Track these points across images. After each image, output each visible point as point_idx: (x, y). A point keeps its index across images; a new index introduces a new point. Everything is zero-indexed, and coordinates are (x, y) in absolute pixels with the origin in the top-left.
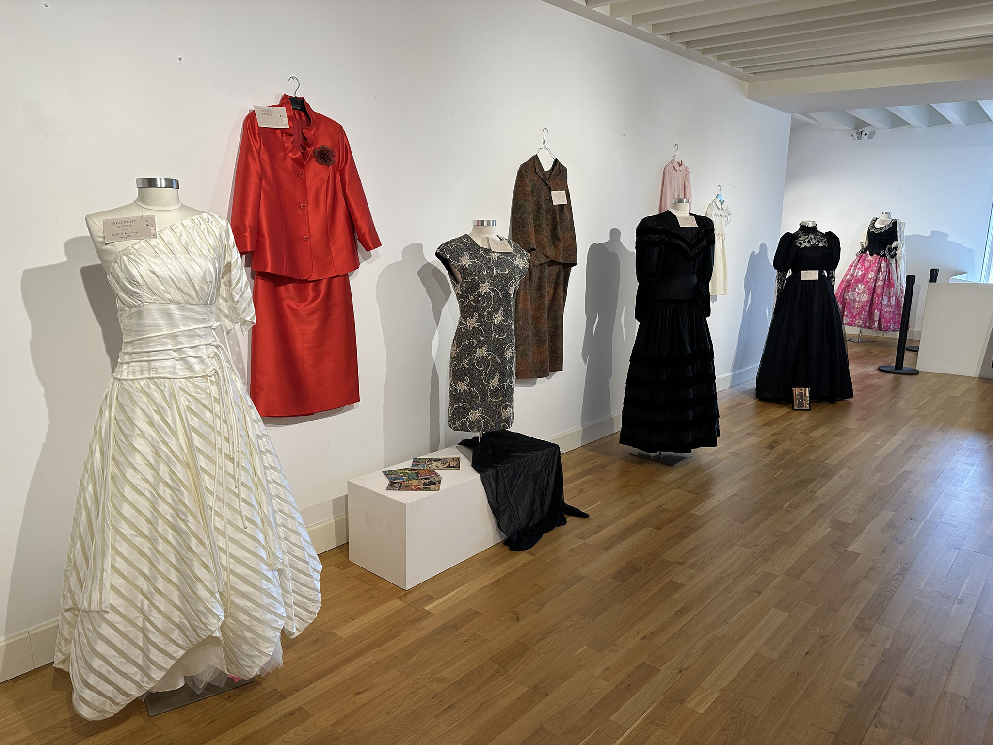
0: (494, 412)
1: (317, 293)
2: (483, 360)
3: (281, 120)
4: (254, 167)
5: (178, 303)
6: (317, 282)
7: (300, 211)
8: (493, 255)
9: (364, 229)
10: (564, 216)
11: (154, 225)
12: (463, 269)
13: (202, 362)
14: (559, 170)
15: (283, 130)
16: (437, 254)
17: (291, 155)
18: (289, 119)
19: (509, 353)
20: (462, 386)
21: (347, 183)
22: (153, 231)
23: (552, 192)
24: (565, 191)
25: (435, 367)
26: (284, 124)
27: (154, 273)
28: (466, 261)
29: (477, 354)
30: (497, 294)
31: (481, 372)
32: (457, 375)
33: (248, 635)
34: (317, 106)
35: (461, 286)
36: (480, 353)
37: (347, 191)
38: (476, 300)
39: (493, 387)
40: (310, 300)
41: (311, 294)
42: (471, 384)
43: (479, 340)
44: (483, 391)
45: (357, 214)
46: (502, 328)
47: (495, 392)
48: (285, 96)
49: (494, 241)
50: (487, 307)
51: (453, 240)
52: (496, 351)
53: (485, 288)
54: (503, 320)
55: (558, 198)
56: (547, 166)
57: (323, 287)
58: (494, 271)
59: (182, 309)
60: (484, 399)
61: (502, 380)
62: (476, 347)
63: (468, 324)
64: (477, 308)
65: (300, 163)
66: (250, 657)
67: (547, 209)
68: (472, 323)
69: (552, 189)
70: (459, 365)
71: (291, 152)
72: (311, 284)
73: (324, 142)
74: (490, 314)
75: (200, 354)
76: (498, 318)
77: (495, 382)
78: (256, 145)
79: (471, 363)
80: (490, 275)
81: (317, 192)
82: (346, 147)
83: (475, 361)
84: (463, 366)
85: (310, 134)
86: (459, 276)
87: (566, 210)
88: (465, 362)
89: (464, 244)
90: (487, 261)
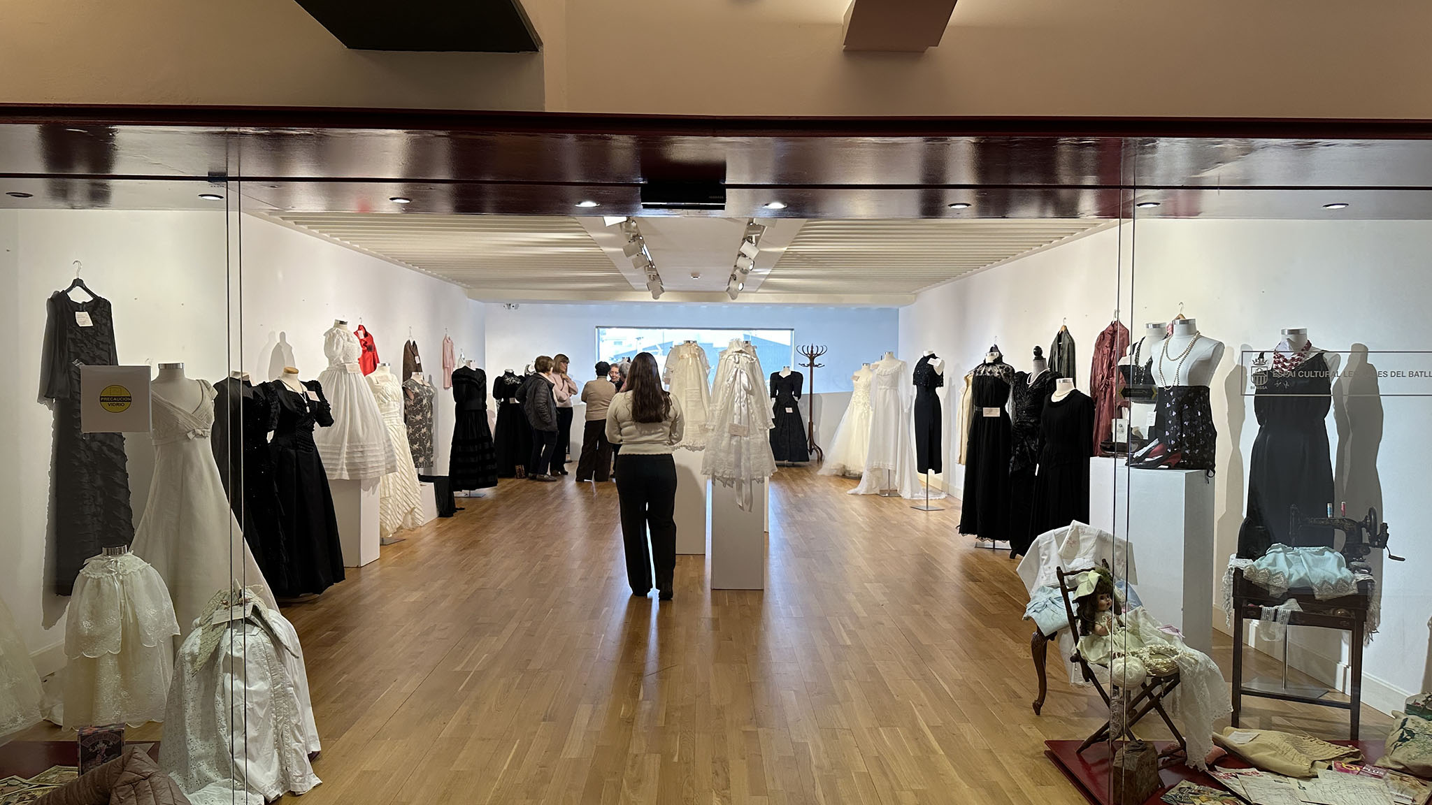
0: (428, 458)
2: (424, 434)
12: (416, 395)
20: (416, 446)
23: (414, 354)
24: (418, 355)
29: (421, 432)
30: (429, 404)
31: (424, 440)
32: (412, 442)
38: (421, 407)
39: (428, 447)
42: (419, 445)
43: (422, 425)
44: (424, 448)
46: (430, 419)
47: (428, 449)
48: (359, 326)
50: (425, 410)
52: (429, 430)
53: (425, 402)
55: (416, 359)
60: (425, 452)
64: (421, 411)
68: (419, 417)
69: (414, 352)
74: (426, 413)
76: (429, 415)
77: (429, 444)
86: (412, 397)
87: (420, 365)
88: (417, 435)
89: (413, 383)
90: (424, 390)
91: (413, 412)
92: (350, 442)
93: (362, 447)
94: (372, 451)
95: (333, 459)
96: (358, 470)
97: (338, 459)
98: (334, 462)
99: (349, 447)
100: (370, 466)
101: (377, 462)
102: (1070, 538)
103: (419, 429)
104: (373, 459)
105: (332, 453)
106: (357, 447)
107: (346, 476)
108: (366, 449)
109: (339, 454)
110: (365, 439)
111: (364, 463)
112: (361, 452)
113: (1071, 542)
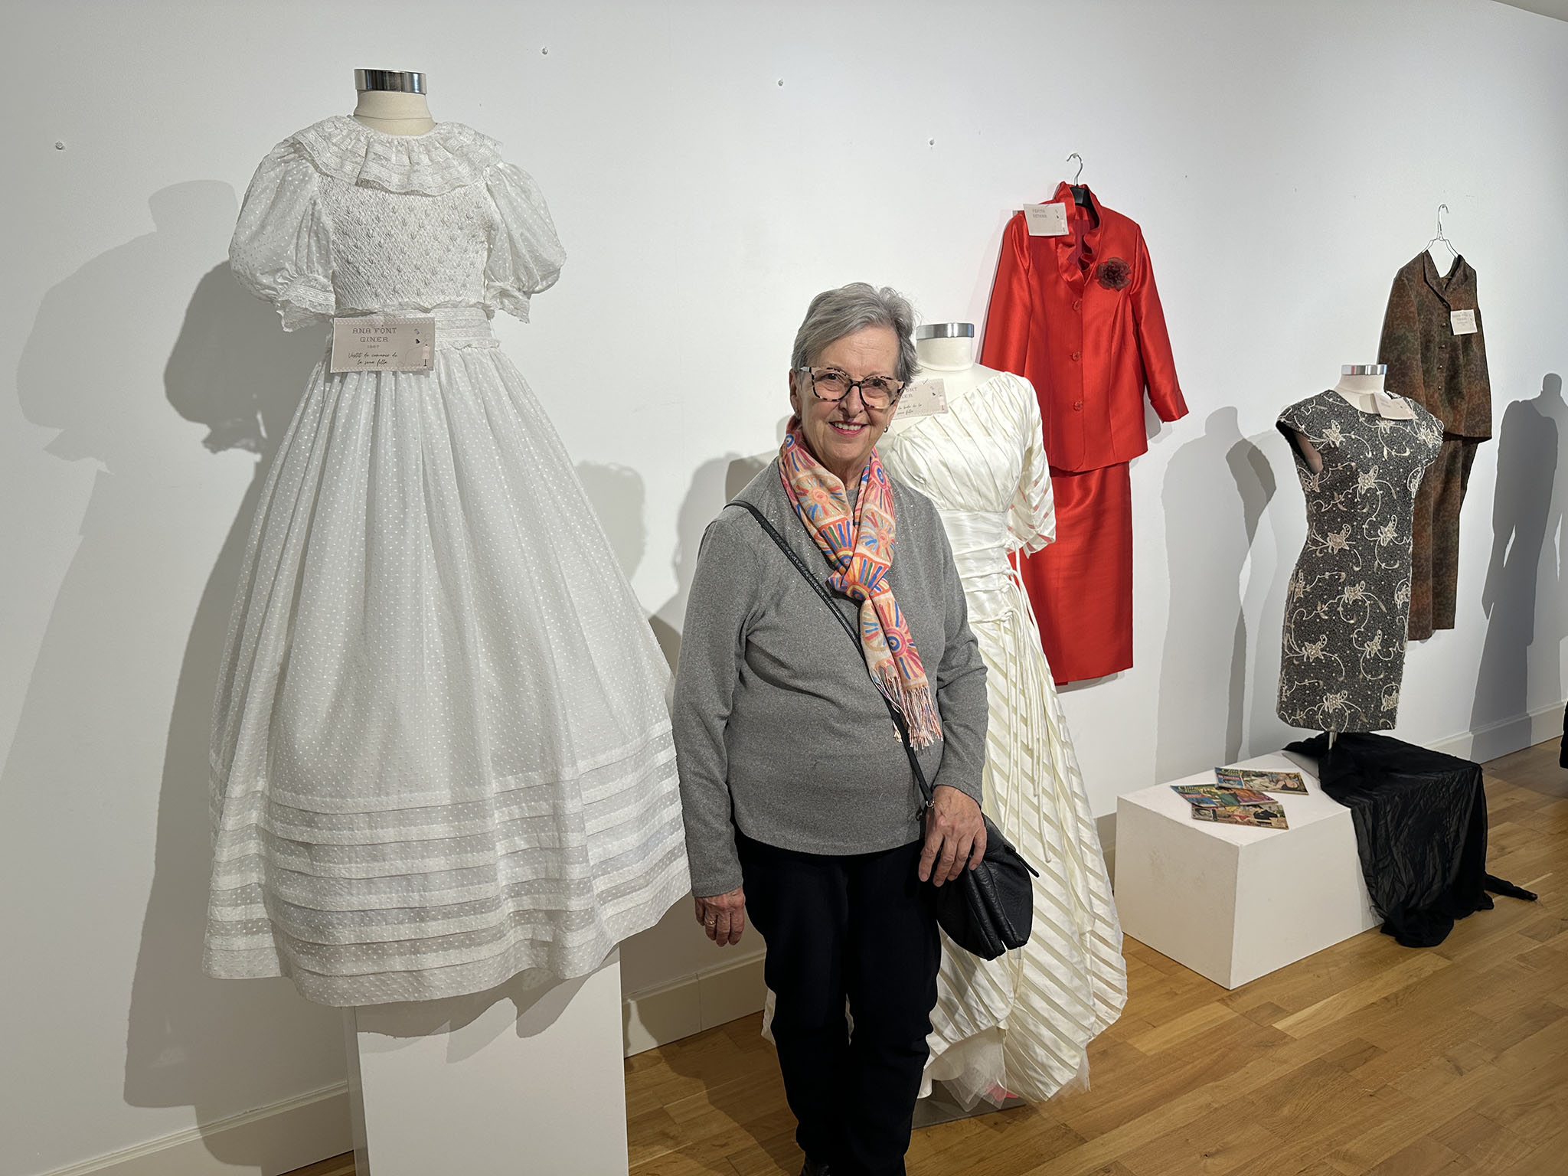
0: (1366, 697)
1: (1086, 491)
2: (1356, 607)
3: (1055, 223)
4: (1020, 294)
5: (970, 509)
6: (1086, 473)
7: (1070, 364)
8: (1382, 425)
9: (1165, 389)
10: (1471, 354)
11: (942, 394)
13: (994, 599)
14: (1463, 273)
15: (1059, 239)
16: (1280, 426)
17: (1065, 276)
18: (1070, 219)
19: (1402, 596)
21: (1144, 316)
22: (942, 403)
23: (1451, 312)
24: (1473, 310)
25: (1241, 616)
26: (1062, 228)
27: (945, 465)
28: (1334, 435)
29: (1345, 596)
30: (1388, 492)
31: (1351, 628)
33: (1045, 1032)
34: (1106, 199)
35: (1321, 478)
36: (1351, 594)
37: (1143, 328)
38: (1351, 503)
39: (1370, 655)
40: (1073, 504)
41: (1077, 494)
42: (1330, 648)
43: (1350, 572)
45: (1156, 365)
46: (1391, 552)
47: (1374, 665)
48: (1063, 186)
49: (1383, 400)
50: (1369, 515)
51: (1309, 401)
52: (1380, 592)
53: (1367, 482)
54: (1396, 538)
55: (1461, 323)
56: (1443, 269)
57: (1094, 482)
58: (1385, 453)
59: (974, 519)
61: (1386, 644)
62: (1343, 585)
63: (1330, 544)
65: (1078, 289)
66: (1043, 1066)
67: (1440, 342)
68: (1337, 542)
69: (1452, 308)
70: (1309, 613)
71: (1065, 271)
72: (1077, 478)
73: (1112, 254)
74: (1375, 526)
75: (991, 587)
76: (1387, 534)
77: (1373, 647)
78: (1024, 263)
79: (1332, 611)
80: (1376, 459)
81: (1098, 331)
82: (1144, 259)
83: (1340, 609)
84: (1318, 616)
85: (1093, 242)
86: (1318, 462)
87: (1473, 343)
88: (1322, 609)
89: (1330, 406)
90: (1373, 436)
91: (1321, 520)
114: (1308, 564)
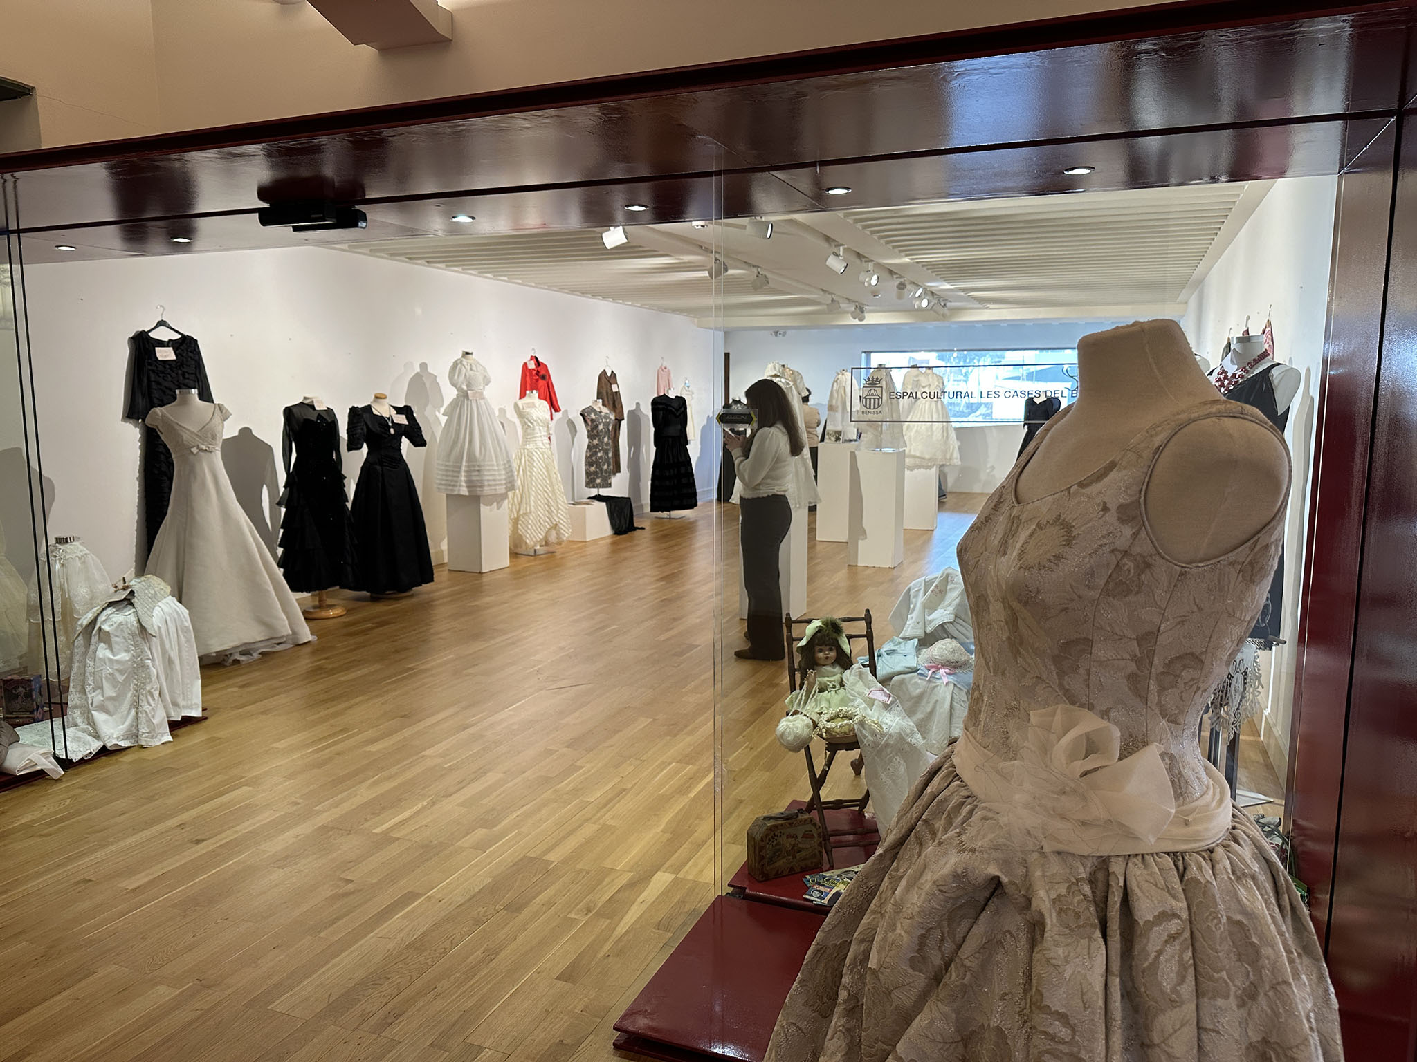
0: (604, 480)
2: (601, 457)
10: (618, 396)
14: (614, 376)
15: (532, 369)
16: (580, 414)
19: (610, 455)
21: (550, 387)
24: (617, 385)
26: (533, 366)
28: (593, 416)
29: (598, 455)
30: (605, 430)
31: (600, 462)
32: (589, 463)
34: (540, 359)
35: (590, 427)
36: (600, 454)
37: (550, 390)
38: (597, 433)
39: (605, 469)
42: (596, 467)
43: (598, 448)
46: (607, 444)
47: (606, 471)
48: (531, 356)
49: (601, 408)
50: (601, 436)
51: (585, 408)
52: (606, 454)
53: (601, 427)
54: (608, 441)
55: (615, 388)
56: (609, 374)
58: (603, 420)
61: (608, 466)
62: (598, 452)
63: (594, 442)
64: (598, 436)
67: (610, 393)
68: (596, 442)
69: (612, 384)
71: (533, 375)
73: (542, 373)
74: (602, 438)
77: (605, 467)
79: (596, 459)
80: (602, 422)
81: (541, 390)
82: (549, 374)
83: (598, 458)
84: (592, 459)
85: (539, 369)
86: (590, 423)
87: (618, 393)
89: (591, 410)
90: (601, 416)
91: (591, 437)
92: (468, 461)
93: (479, 466)
94: (489, 470)
95: (453, 476)
96: (475, 486)
97: (458, 477)
98: (455, 479)
99: (468, 466)
100: (486, 483)
101: (495, 480)
102: (936, 587)
103: (596, 453)
104: (490, 478)
105: (453, 471)
106: (474, 466)
107: (464, 491)
108: (482, 468)
109: (459, 472)
110: (482, 458)
111: (481, 481)
112: (479, 471)
113: (937, 590)
114: (589, 448)
